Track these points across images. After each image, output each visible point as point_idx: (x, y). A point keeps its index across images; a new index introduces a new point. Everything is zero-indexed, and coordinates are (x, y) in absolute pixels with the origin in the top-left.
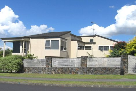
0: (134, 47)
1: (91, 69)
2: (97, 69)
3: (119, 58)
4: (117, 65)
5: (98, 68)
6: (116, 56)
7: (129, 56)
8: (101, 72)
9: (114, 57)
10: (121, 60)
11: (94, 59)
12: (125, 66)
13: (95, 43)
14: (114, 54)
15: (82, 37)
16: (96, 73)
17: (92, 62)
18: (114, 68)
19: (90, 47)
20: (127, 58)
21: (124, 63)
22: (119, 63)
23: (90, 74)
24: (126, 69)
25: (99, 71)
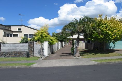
0: (40, 35)
1: (3, 53)
2: (8, 53)
3: (27, 44)
4: (25, 50)
5: (10, 52)
6: (25, 42)
7: (35, 43)
8: (12, 55)
9: (23, 43)
10: (29, 46)
11: (7, 45)
12: (31, 50)
13: (21, 32)
14: (24, 41)
15: (11, 27)
16: (8, 56)
17: (5, 47)
18: (23, 52)
19: (17, 35)
20: (33, 44)
21: (31, 47)
22: (27, 48)
23: (3, 57)
24: (32, 53)
25: (11, 55)
